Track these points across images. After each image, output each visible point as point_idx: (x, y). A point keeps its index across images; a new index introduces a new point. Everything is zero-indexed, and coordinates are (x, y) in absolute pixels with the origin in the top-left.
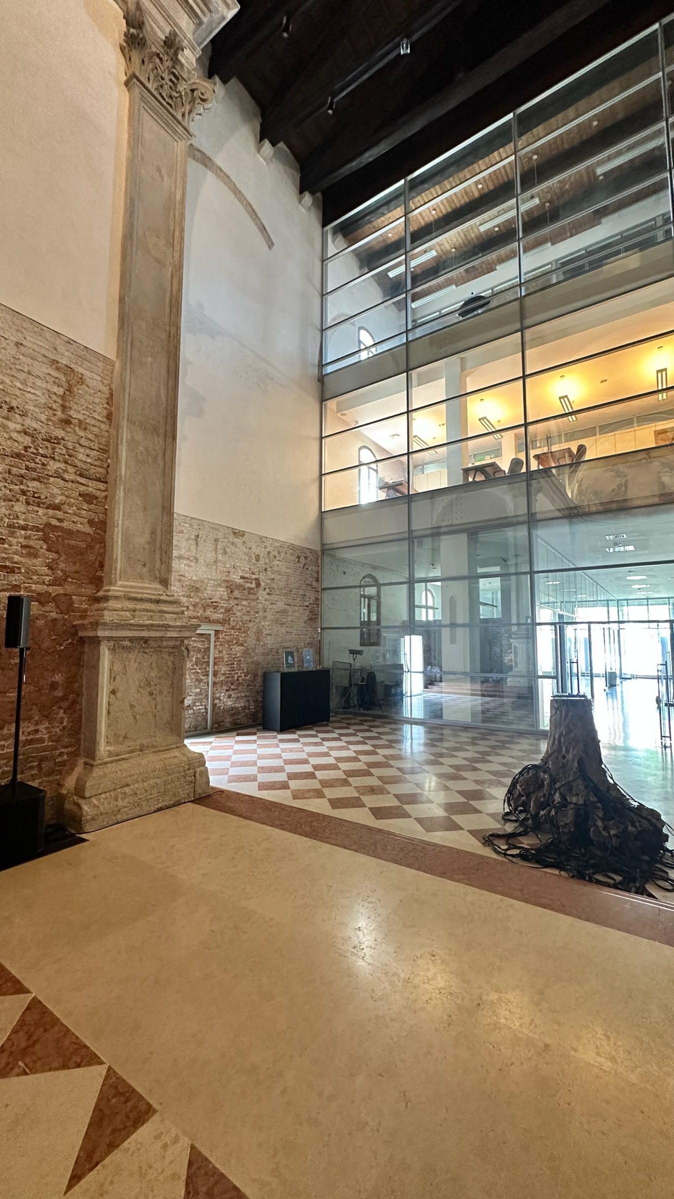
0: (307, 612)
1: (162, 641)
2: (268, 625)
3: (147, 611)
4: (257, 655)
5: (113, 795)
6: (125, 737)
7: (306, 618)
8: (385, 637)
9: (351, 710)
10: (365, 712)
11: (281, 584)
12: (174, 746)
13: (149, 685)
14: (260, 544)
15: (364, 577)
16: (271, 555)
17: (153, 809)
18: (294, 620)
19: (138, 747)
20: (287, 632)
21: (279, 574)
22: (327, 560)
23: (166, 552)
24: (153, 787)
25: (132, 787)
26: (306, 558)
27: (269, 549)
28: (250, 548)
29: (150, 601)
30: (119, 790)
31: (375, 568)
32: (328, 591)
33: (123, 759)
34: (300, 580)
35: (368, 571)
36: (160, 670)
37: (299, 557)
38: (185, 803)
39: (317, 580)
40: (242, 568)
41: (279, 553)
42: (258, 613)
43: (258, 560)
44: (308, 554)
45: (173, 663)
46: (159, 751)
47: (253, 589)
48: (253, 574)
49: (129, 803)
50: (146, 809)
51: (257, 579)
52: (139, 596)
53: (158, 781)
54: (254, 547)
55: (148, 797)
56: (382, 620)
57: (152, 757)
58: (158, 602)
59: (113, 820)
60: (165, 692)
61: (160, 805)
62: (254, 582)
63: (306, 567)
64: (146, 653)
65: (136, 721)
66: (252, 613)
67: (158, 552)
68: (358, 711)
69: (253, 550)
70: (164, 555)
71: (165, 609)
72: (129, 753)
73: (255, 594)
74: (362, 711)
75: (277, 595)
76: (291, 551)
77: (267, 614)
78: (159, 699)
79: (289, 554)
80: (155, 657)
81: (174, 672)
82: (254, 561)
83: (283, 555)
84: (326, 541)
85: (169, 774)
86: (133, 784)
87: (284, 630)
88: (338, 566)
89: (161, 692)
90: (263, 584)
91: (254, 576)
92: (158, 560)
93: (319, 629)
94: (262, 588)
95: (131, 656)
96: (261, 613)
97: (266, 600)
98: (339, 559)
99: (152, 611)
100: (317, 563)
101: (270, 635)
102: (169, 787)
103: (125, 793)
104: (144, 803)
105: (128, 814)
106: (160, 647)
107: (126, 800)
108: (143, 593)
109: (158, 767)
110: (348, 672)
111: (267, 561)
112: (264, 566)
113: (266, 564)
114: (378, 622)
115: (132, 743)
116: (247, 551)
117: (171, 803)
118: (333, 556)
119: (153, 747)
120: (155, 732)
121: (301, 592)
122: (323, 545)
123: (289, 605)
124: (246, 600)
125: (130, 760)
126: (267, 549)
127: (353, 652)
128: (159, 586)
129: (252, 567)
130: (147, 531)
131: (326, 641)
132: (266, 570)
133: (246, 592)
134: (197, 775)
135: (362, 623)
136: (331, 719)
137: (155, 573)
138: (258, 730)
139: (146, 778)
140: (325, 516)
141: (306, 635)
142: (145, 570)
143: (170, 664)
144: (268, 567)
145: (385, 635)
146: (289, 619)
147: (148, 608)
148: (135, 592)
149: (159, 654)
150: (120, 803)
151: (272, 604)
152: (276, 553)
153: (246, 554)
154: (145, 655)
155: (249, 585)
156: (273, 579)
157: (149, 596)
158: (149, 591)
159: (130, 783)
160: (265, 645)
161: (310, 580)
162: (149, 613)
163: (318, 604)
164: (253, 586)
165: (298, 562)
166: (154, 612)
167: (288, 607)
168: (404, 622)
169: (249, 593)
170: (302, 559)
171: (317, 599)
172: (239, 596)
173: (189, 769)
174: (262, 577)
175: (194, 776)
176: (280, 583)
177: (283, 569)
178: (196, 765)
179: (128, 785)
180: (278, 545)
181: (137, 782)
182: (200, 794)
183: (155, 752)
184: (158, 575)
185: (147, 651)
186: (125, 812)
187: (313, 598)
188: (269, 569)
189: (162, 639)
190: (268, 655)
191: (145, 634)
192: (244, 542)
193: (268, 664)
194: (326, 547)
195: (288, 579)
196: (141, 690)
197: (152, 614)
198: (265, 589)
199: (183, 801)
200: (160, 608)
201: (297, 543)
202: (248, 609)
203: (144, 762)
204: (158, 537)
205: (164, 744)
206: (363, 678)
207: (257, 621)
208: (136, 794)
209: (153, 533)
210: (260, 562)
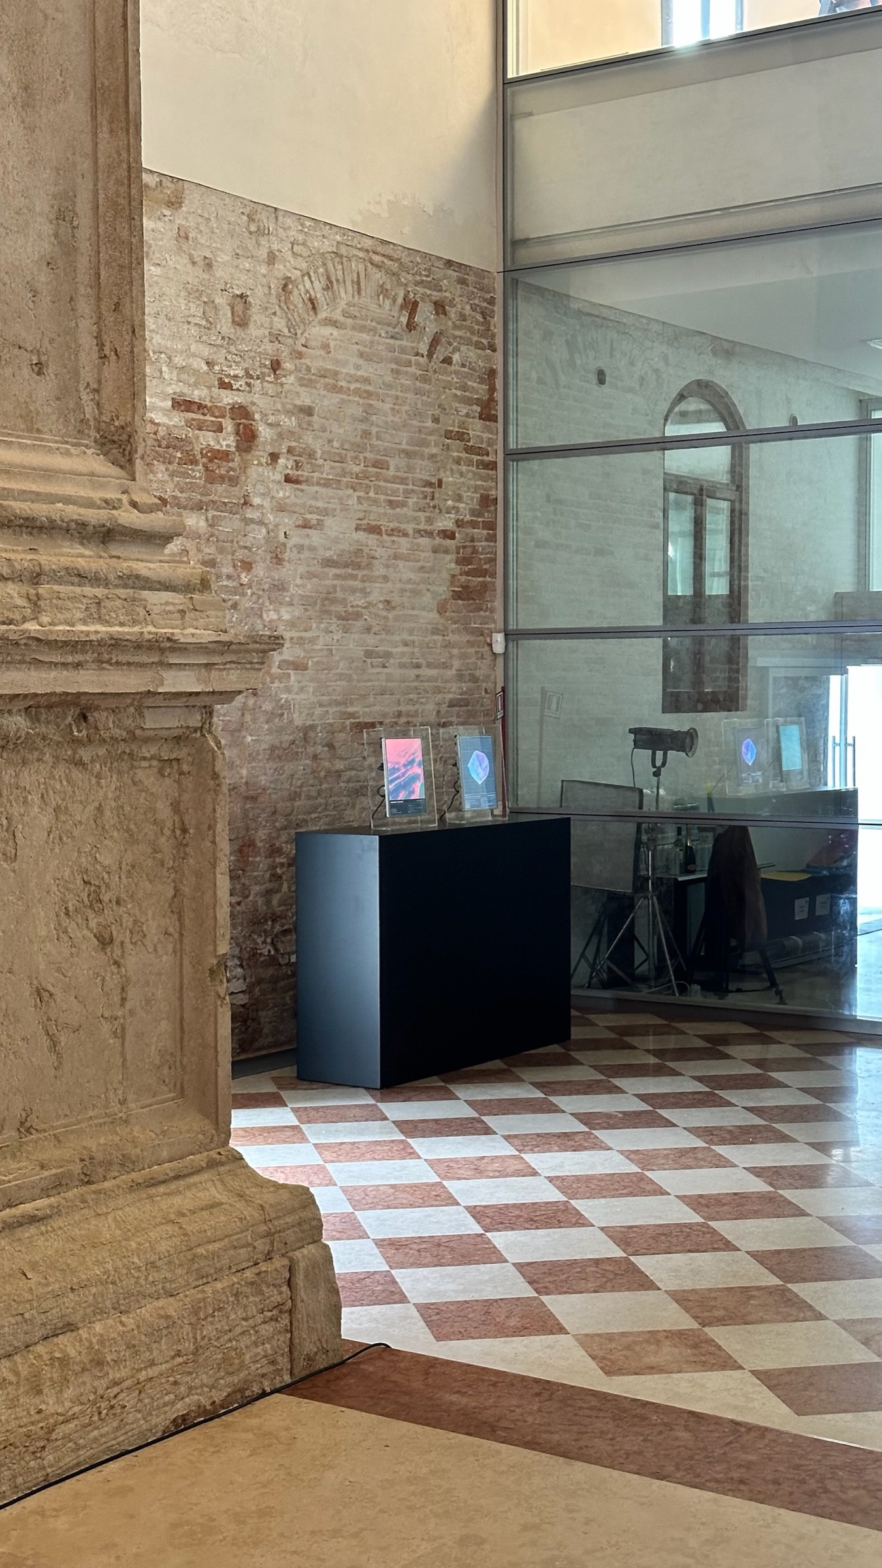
0: (449, 564)
1: (140, 710)
2: (292, 624)
3: (81, 577)
4: (252, 758)
5: (24, 1371)
6: (25, 1128)
7: (443, 590)
8: (765, 670)
9: (644, 993)
10: (712, 1001)
11: (344, 431)
12: (200, 1159)
13: (96, 902)
14: (250, 244)
15: (681, 397)
16: (295, 297)
17: (161, 1421)
18: (396, 599)
19: (77, 1168)
20: (369, 654)
21: (336, 389)
22: (529, 314)
23: (117, 307)
24: (155, 1334)
25: (83, 1333)
26: (440, 307)
27: (290, 266)
28: (209, 265)
29: (80, 532)
30: (40, 1349)
31: (727, 350)
32: (535, 465)
33: (33, 1219)
34: (417, 414)
35: (697, 368)
36: (132, 839)
37: (411, 307)
38: (264, 1394)
39: (487, 416)
40: (179, 360)
41: (328, 287)
42: (248, 566)
43: (241, 322)
44: (451, 290)
45: (176, 807)
46: (154, 1183)
47: (225, 456)
48: (224, 385)
49: (78, 1401)
50: (138, 1424)
51: (241, 413)
52: (41, 510)
53: (172, 1307)
54: (224, 258)
55: (143, 1376)
56: (751, 599)
57: (133, 1210)
58: (107, 535)
59: (30, 1470)
60: (152, 929)
61: (180, 1408)
62: (228, 425)
63: (440, 352)
64: (80, 764)
65: (59, 1056)
66: (227, 570)
67: (85, 307)
68: (677, 998)
69: (219, 273)
70: (110, 318)
71: (142, 568)
72: (46, 1192)
73: (234, 481)
74: (696, 996)
75: (326, 484)
76: (378, 276)
77: (285, 572)
78: (132, 962)
79: (369, 288)
80: (110, 783)
81: (181, 845)
82: (225, 326)
83: (345, 295)
84: (527, 227)
85: (205, 1278)
86: (88, 1321)
87: (354, 643)
88: (571, 346)
89: (139, 931)
90: (264, 432)
91: (227, 398)
92: (87, 341)
93: (499, 638)
94: (261, 454)
95: (27, 778)
96: (260, 570)
97: (281, 508)
98: (580, 313)
99: (96, 580)
100: (487, 331)
101: (299, 666)
102: (209, 1330)
103: (64, 1361)
104: (129, 1399)
105: (78, 1448)
106: (132, 737)
107: (69, 1393)
108: (51, 499)
109: (163, 1247)
110: (631, 828)
111: (280, 324)
112: (269, 348)
113: (276, 337)
114: (736, 601)
115: (52, 1153)
116: (194, 275)
117: (219, 1396)
118: (558, 300)
119: (127, 1163)
120: (122, 1102)
121: (423, 470)
122: (512, 243)
123: (374, 530)
124: (199, 507)
125: (57, 1223)
126: (280, 269)
127: (649, 739)
128: (97, 464)
129: (220, 356)
130: (42, 204)
131: (526, 689)
132: (276, 366)
133: (198, 471)
134: (300, 1280)
135: (670, 605)
136: (576, 1033)
137: (79, 406)
138: (281, 1084)
139: (129, 1295)
140: (524, 100)
141: (445, 666)
142: (44, 388)
143: (164, 811)
144: (285, 353)
145: (761, 662)
146: (377, 593)
147: (81, 563)
148: (24, 495)
149: (125, 766)
150: (50, 1404)
151: (306, 525)
152: (317, 288)
153: (194, 293)
154: (76, 774)
155: (207, 439)
156: (308, 411)
157: (73, 512)
158: (69, 490)
159: (76, 1318)
160: (281, 709)
161: (462, 414)
162: (89, 590)
163: (491, 526)
164: (227, 441)
165: (411, 326)
166: (106, 583)
167: (372, 540)
168: (839, 598)
169: (211, 477)
170: (425, 313)
171: (487, 501)
172: (169, 491)
173: (268, 1257)
174: (259, 400)
175: (289, 1283)
176: (335, 427)
177: (350, 366)
178: (290, 1236)
179: (70, 1327)
180: (327, 246)
181: (100, 1312)
182: (309, 1358)
183: (135, 1187)
184: (89, 410)
185: (85, 754)
186: (67, 1438)
187: (470, 500)
188: (288, 365)
189: (143, 701)
190: (296, 756)
191: (87, 682)
192: (182, 236)
193: (294, 796)
194: (526, 256)
195: (369, 411)
196: (72, 927)
197: (99, 592)
198: (274, 457)
199: (256, 1389)
200: (124, 566)
201: (404, 235)
202: (210, 550)
203: (106, 1229)
204: (84, 232)
205: (165, 1154)
206: (690, 858)
207: (246, 604)
208: (100, 1363)
209: (63, 215)
210: (253, 331)
